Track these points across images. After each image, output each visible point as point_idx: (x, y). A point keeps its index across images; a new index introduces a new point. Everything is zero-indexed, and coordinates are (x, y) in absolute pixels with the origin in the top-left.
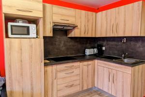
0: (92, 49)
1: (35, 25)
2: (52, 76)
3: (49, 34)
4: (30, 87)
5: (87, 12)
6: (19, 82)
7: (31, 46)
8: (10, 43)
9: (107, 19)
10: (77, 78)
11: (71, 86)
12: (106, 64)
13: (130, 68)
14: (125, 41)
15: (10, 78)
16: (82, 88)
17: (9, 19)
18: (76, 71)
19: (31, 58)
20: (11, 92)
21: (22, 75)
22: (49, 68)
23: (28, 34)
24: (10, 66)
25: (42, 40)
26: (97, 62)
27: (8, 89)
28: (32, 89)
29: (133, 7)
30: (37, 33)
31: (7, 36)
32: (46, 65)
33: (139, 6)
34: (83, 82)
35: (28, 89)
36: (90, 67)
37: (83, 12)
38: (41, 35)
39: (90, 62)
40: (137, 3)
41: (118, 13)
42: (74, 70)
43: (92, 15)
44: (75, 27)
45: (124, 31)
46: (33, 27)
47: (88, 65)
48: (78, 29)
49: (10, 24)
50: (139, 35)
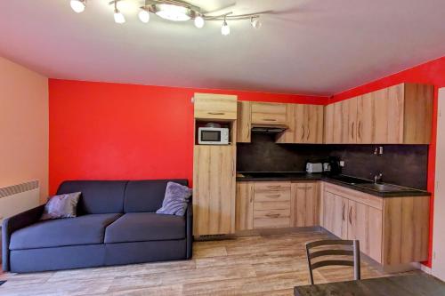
0: (320, 165)
1: (227, 130)
2: (247, 196)
3: (246, 139)
4: (217, 204)
5: (306, 105)
6: (205, 197)
7: (221, 155)
8: (200, 150)
9: (342, 115)
10: (286, 205)
11: (277, 216)
12: (338, 190)
13: (381, 199)
14: (381, 152)
15: (197, 190)
16: (295, 224)
17: (200, 123)
18: (285, 196)
19: (220, 169)
20: (198, 207)
21: (209, 188)
22: (243, 185)
23: (219, 140)
24: (198, 177)
25: (235, 148)
26: (324, 186)
27: (194, 202)
28: (220, 208)
29: (388, 94)
30: (230, 140)
31: (197, 143)
32: (238, 180)
33: (398, 93)
34: (296, 214)
35: (215, 209)
36: (310, 192)
37: (300, 106)
38: (234, 142)
39: (310, 185)
40: (395, 86)
41: (362, 105)
42: (281, 193)
43: (317, 109)
44: (285, 129)
45: (373, 135)
46: (224, 132)
47: (306, 189)
48: (290, 131)
49: (200, 129)
50: (401, 142)
